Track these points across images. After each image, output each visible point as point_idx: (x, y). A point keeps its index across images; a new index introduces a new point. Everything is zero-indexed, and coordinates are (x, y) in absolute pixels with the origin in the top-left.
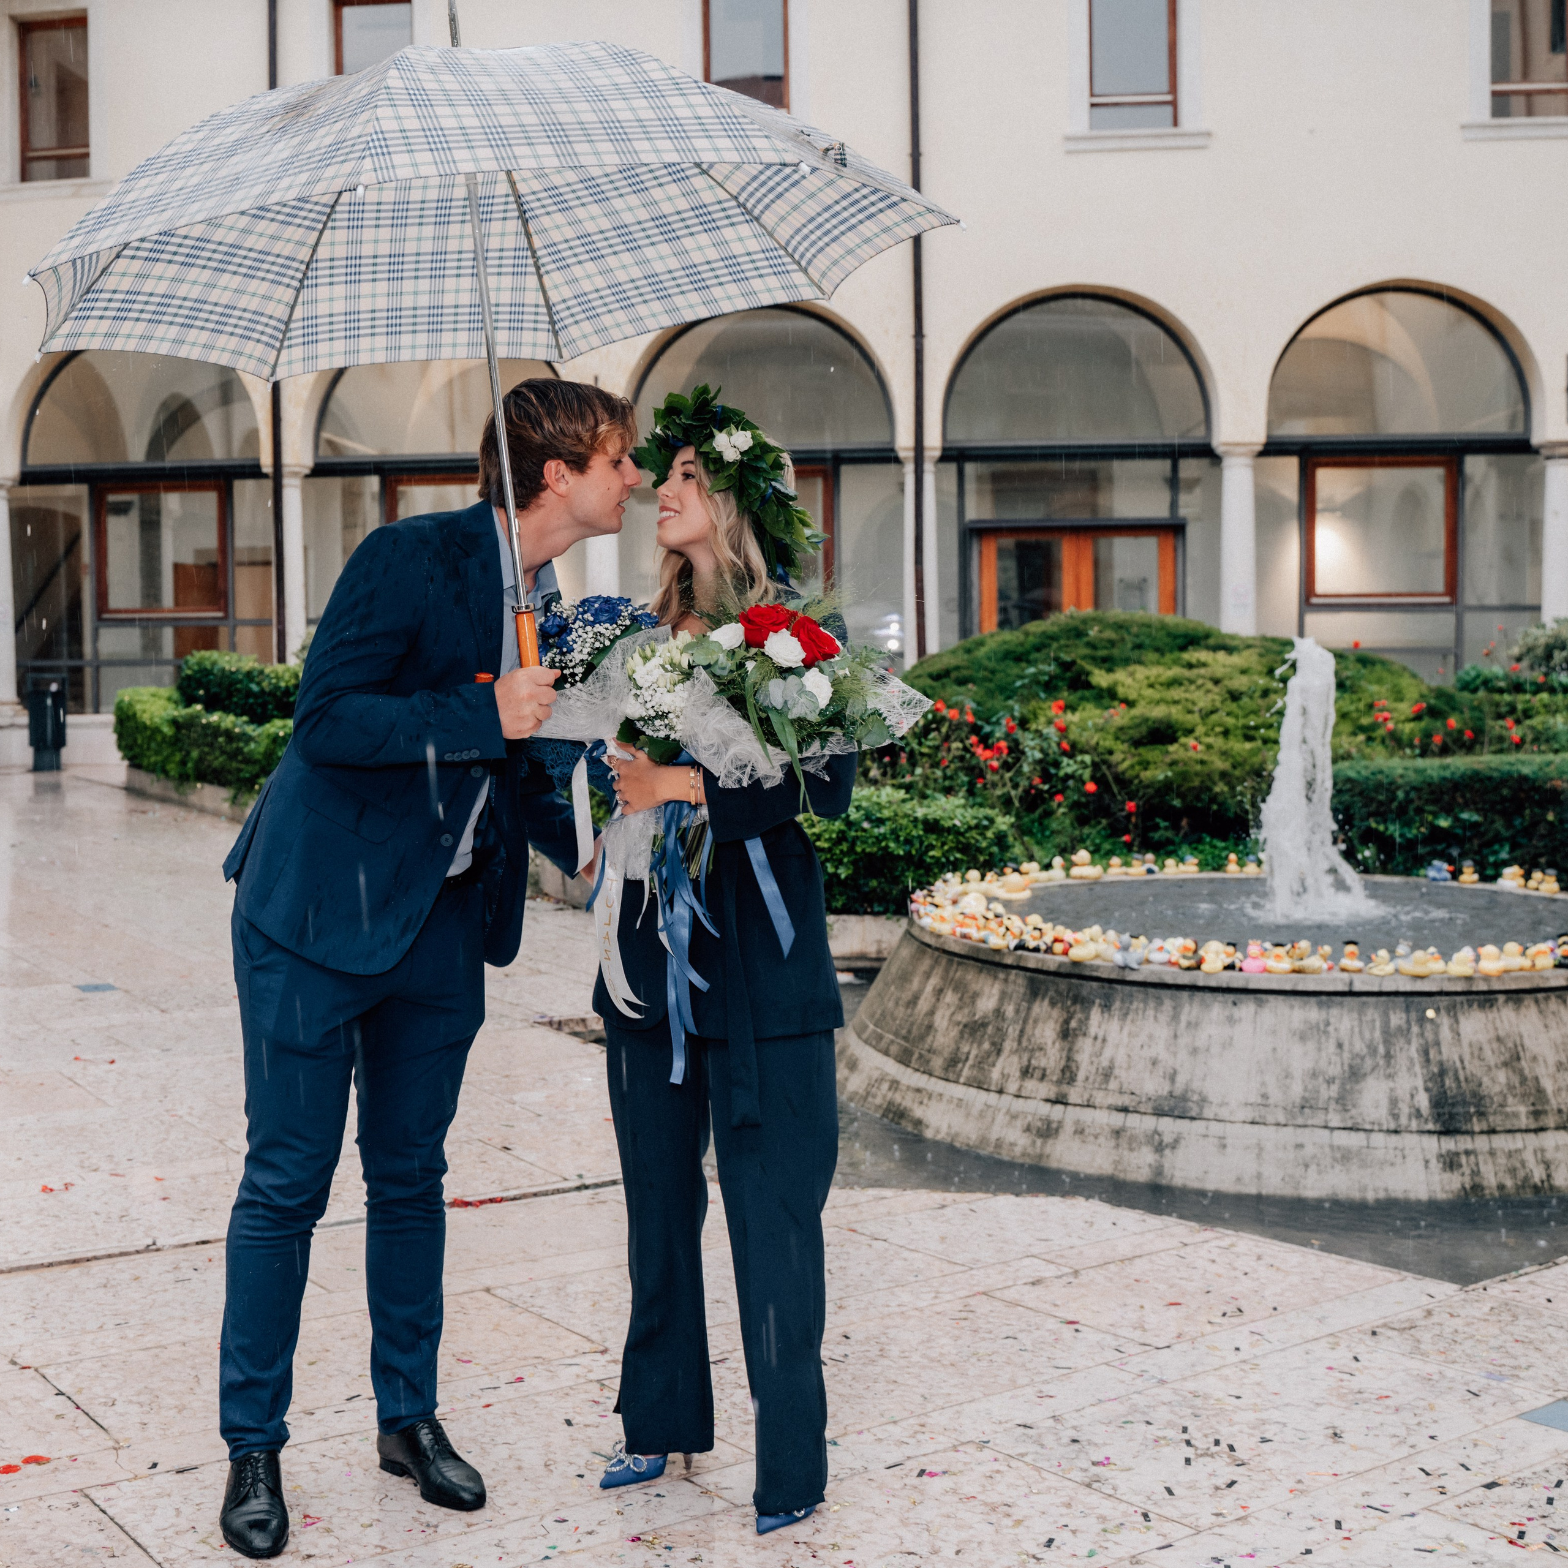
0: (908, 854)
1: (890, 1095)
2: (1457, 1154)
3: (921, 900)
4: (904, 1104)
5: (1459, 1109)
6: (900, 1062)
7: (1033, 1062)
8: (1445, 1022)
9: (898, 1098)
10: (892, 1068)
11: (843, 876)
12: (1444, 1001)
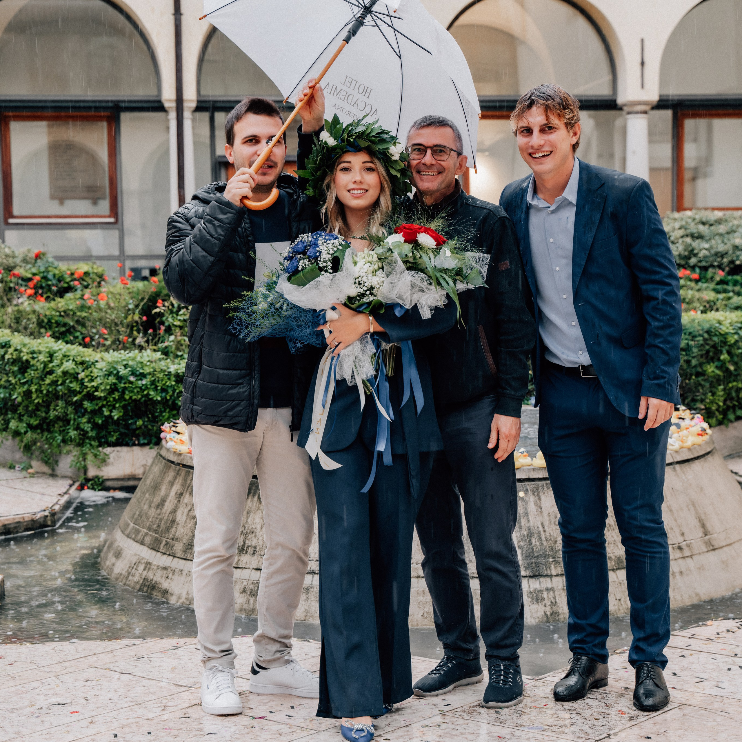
0: (164, 399)
1: (145, 573)
2: (540, 591)
3: (168, 429)
4: (155, 579)
5: (542, 560)
6: (152, 549)
7: (247, 542)
8: (532, 499)
9: (150, 575)
10: (146, 553)
11: (116, 418)
12: (530, 486)
